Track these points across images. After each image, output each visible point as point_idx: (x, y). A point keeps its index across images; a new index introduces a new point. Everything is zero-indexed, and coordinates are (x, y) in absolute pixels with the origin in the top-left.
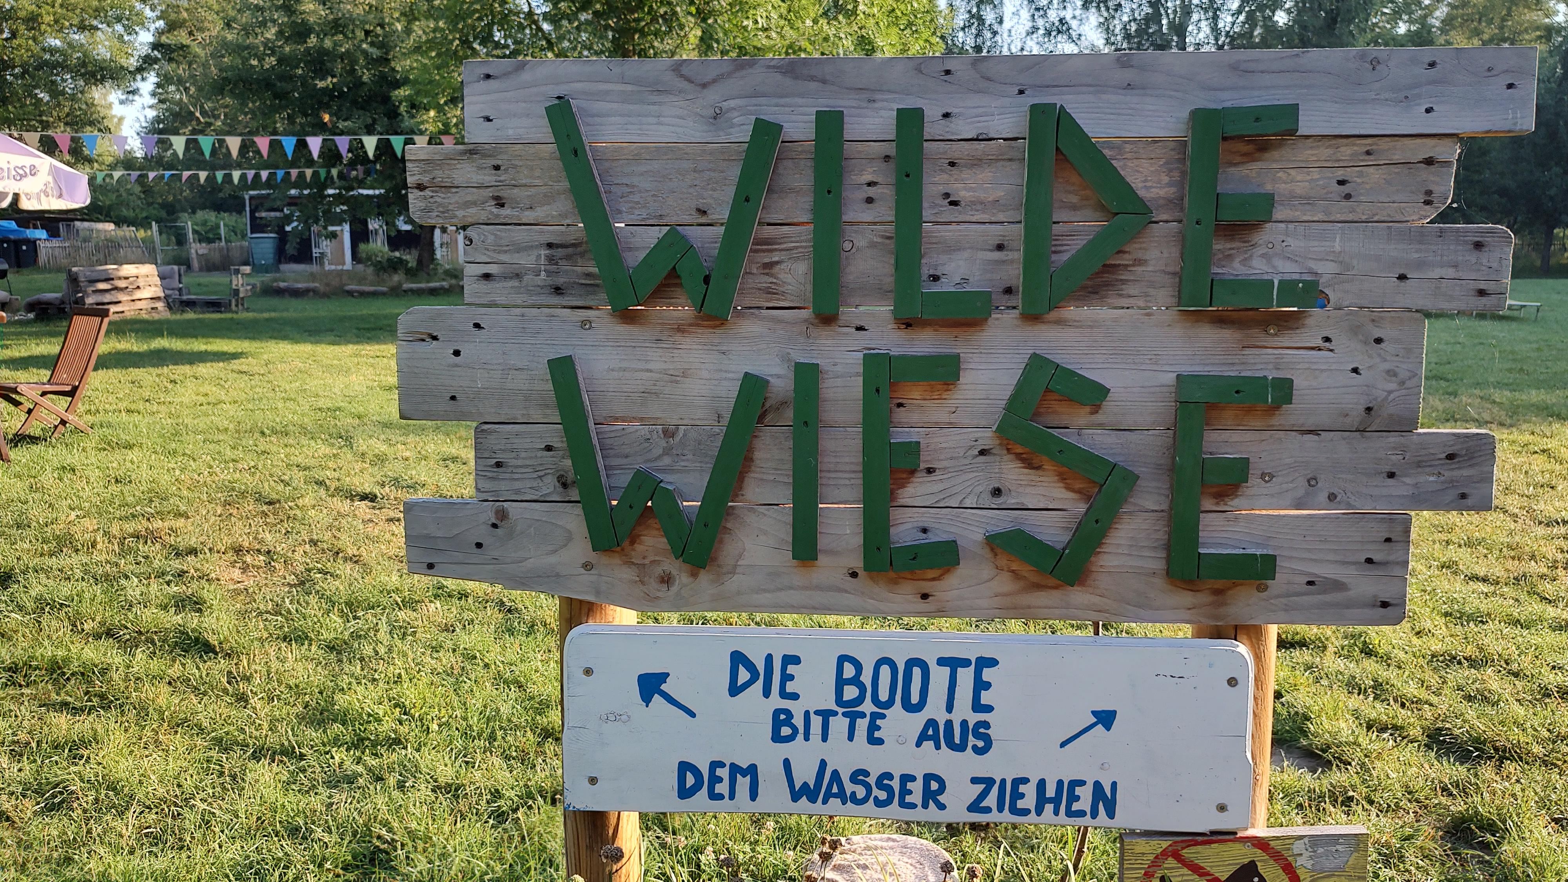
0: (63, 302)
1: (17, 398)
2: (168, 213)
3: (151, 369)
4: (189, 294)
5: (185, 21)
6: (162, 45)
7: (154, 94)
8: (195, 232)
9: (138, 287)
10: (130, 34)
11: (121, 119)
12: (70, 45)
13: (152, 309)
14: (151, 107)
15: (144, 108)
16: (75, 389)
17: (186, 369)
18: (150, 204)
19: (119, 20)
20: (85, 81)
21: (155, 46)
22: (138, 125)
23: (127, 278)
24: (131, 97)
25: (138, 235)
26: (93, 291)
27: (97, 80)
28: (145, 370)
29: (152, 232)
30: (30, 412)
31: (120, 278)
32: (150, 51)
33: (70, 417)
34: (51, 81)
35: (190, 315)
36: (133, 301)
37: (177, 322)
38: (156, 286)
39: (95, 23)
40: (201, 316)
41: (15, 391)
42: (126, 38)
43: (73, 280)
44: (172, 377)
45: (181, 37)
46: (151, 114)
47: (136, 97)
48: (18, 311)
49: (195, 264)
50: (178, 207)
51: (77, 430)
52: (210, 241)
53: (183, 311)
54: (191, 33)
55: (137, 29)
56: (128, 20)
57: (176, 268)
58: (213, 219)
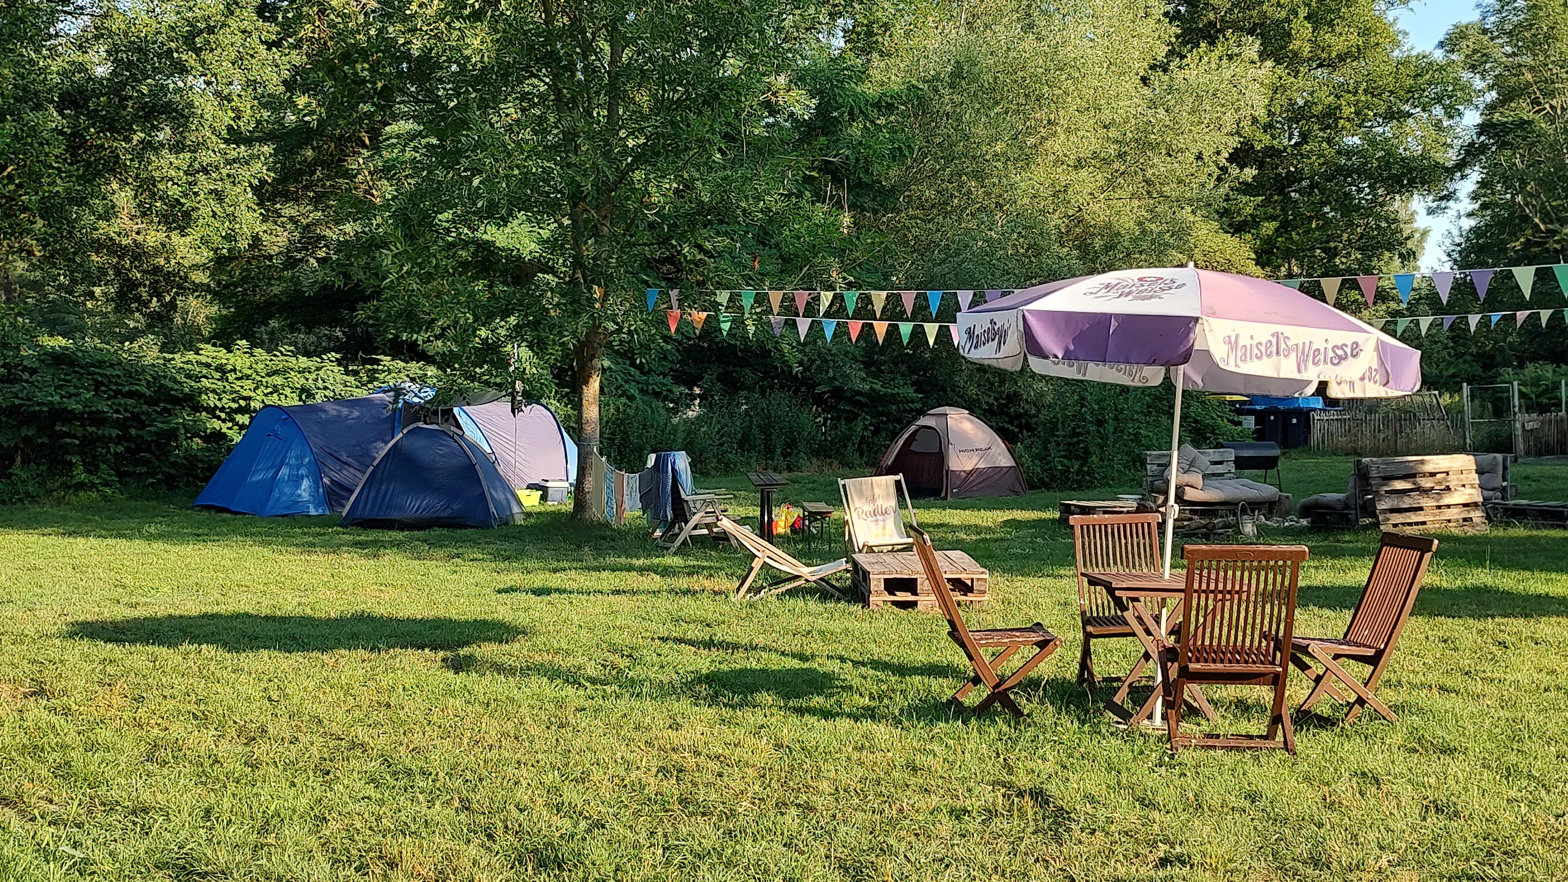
0: (1347, 506)
1: (1306, 659)
2: (1486, 368)
3: (1471, 621)
4: (1517, 495)
5: (1528, 85)
6: (1494, 126)
7: (1475, 197)
8: (1522, 395)
9: (1448, 488)
10: (1451, 117)
11: (1425, 233)
12: (1373, 143)
13: (1465, 520)
14: (1470, 215)
15: (1459, 217)
16: (1380, 653)
17: (1518, 624)
18: (1459, 356)
19: (1439, 100)
20: (1386, 189)
21: (1483, 129)
22: (1448, 242)
23: (1433, 475)
24: (1443, 204)
25: (1441, 401)
26: (1387, 492)
27: (1403, 186)
28: (1461, 622)
29: (1461, 398)
30: (1318, 679)
31: (1424, 475)
32: (1475, 137)
33: (1368, 694)
34: (1345, 193)
35: (1519, 531)
36: (1439, 507)
37: (1499, 541)
38: (1473, 487)
39: (1407, 108)
40: (1535, 533)
41: (1305, 650)
42: (1446, 124)
43: (1362, 475)
44: (1501, 637)
45: (1523, 110)
46: (1468, 224)
47: (1451, 203)
48: (1288, 513)
49: (1521, 445)
50: (1499, 359)
51: (1376, 715)
52: (1543, 409)
53: (1508, 524)
54: (1535, 102)
55: (1461, 108)
56: (1450, 97)
57: (1499, 457)
58: (1549, 375)
